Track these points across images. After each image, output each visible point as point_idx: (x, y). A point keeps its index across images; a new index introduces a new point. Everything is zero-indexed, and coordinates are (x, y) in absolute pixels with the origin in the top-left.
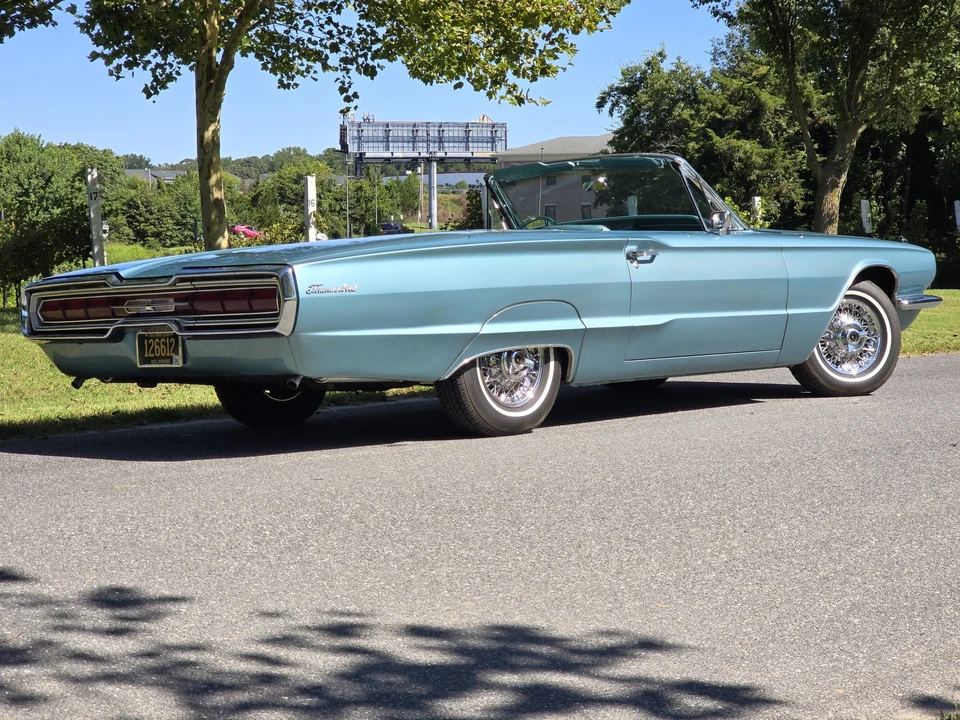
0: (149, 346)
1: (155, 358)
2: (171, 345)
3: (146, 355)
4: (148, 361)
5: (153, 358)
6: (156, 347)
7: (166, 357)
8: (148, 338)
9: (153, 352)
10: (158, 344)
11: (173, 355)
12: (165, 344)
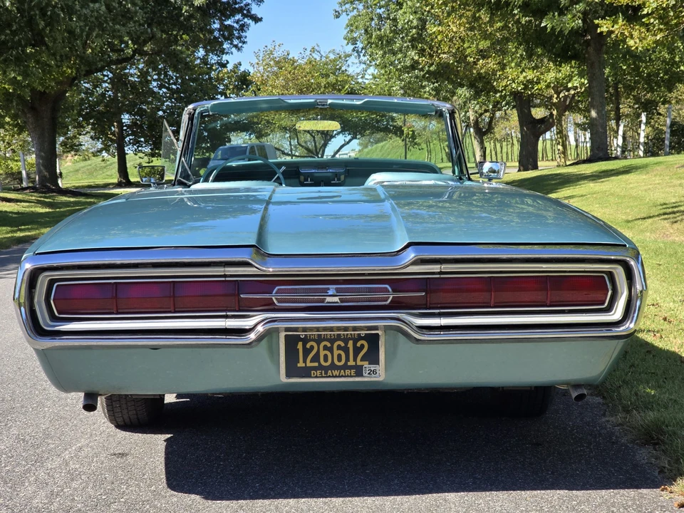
0: (307, 352)
1: (321, 367)
2: (357, 350)
3: (301, 364)
4: (306, 372)
5: (315, 369)
6: (322, 353)
7: (345, 367)
8: (305, 341)
9: (316, 359)
10: (331, 350)
11: (366, 364)
12: (346, 350)
